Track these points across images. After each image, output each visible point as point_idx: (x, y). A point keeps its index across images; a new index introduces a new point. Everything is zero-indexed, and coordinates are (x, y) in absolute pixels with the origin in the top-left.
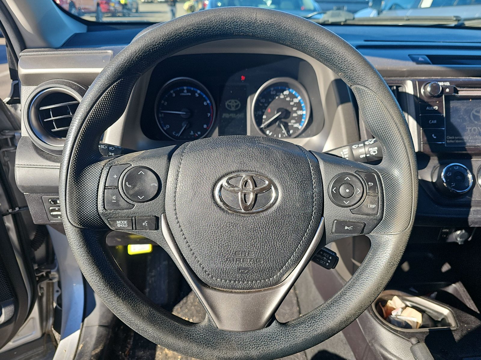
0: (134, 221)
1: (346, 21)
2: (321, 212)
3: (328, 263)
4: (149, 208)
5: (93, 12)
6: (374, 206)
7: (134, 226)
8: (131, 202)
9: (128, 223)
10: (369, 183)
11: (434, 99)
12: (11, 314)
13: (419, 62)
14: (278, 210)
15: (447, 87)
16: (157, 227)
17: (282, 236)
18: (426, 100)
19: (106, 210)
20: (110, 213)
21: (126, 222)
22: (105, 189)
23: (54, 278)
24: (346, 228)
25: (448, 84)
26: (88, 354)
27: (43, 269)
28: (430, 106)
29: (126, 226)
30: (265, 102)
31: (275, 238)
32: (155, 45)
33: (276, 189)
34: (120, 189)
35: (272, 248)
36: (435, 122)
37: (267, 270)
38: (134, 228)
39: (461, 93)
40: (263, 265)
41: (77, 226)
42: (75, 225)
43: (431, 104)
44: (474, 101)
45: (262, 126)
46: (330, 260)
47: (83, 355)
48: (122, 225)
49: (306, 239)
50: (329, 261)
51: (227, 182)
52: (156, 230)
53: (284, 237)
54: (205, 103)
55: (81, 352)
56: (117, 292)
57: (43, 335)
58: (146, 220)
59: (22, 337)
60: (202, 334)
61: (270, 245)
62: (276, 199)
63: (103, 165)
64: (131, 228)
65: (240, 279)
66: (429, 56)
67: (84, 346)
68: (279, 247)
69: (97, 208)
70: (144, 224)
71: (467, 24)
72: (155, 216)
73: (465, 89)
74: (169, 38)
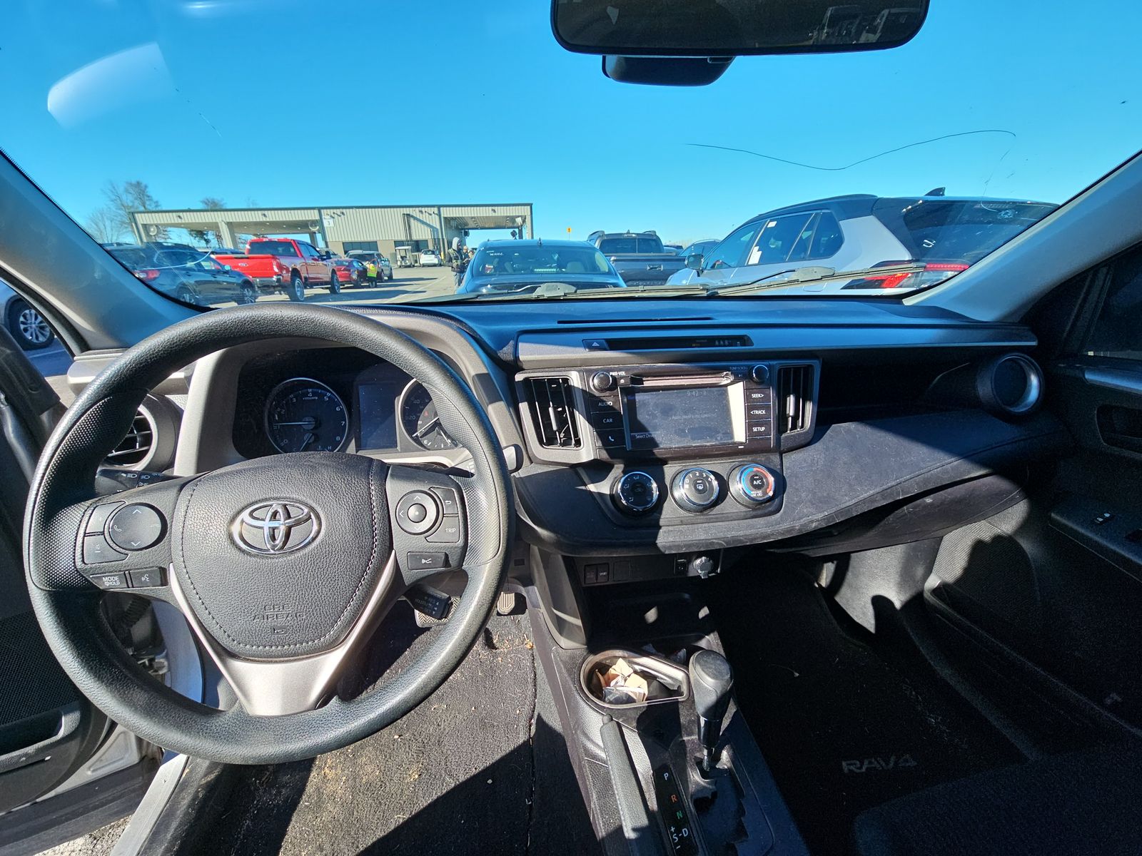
0: (128, 576)
1: (565, 295)
2: (388, 544)
3: (435, 610)
4: (151, 557)
5: (326, 283)
6: (454, 530)
7: (129, 583)
8: (123, 551)
9: (119, 578)
10: (447, 501)
11: (607, 393)
12: (75, 725)
13: (592, 348)
14: (320, 546)
15: (622, 377)
16: (164, 582)
17: (329, 580)
18: (597, 393)
19: (85, 564)
20: (91, 568)
21: (116, 578)
22: (84, 536)
23: (162, 667)
24: (423, 561)
25: (623, 373)
26: (195, 784)
27: (143, 655)
28: (603, 401)
29: (118, 583)
30: (421, 404)
31: (319, 583)
32: (153, 354)
33: (318, 518)
34: (106, 535)
35: (316, 597)
36: (611, 420)
37: (314, 627)
38: (130, 586)
39: (647, 384)
40: (306, 621)
41: (44, 588)
42: (41, 587)
43: (604, 399)
44: (666, 392)
45: (418, 433)
46: (436, 606)
47: (187, 786)
48: (111, 583)
49: (366, 581)
50: (436, 609)
51: (251, 514)
52: (162, 585)
53: (331, 580)
54: (338, 409)
55: (185, 781)
56: (100, 675)
57: (142, 759)
58: (146, 572)
59: (107, 763)
60: (226, 726)
61: (312, 594)
62: (319, 532)
63: (88, 505)
64: (126, 586)
65: (277, 643)
66: (608, 341)
67: (191, 772)
68: (327, 594)
69: (74, 563)
70: (143, 579)
71: (721, 292)
72: (160, 568)
73: (649, 378)
74: (170, 344)
